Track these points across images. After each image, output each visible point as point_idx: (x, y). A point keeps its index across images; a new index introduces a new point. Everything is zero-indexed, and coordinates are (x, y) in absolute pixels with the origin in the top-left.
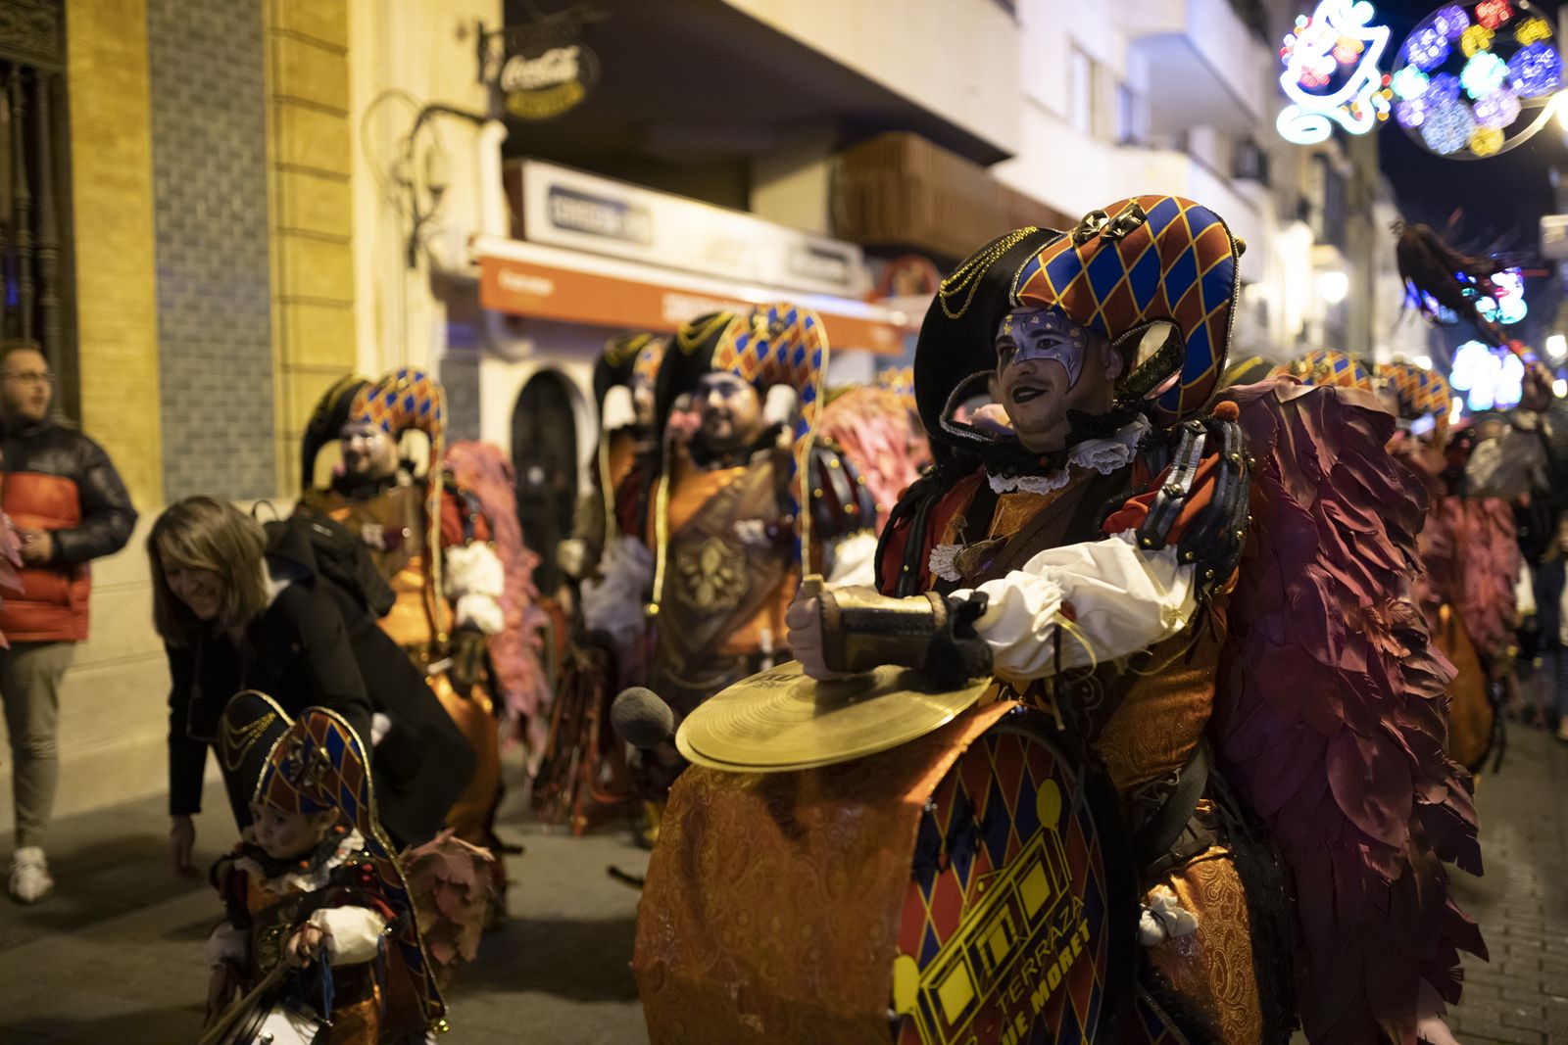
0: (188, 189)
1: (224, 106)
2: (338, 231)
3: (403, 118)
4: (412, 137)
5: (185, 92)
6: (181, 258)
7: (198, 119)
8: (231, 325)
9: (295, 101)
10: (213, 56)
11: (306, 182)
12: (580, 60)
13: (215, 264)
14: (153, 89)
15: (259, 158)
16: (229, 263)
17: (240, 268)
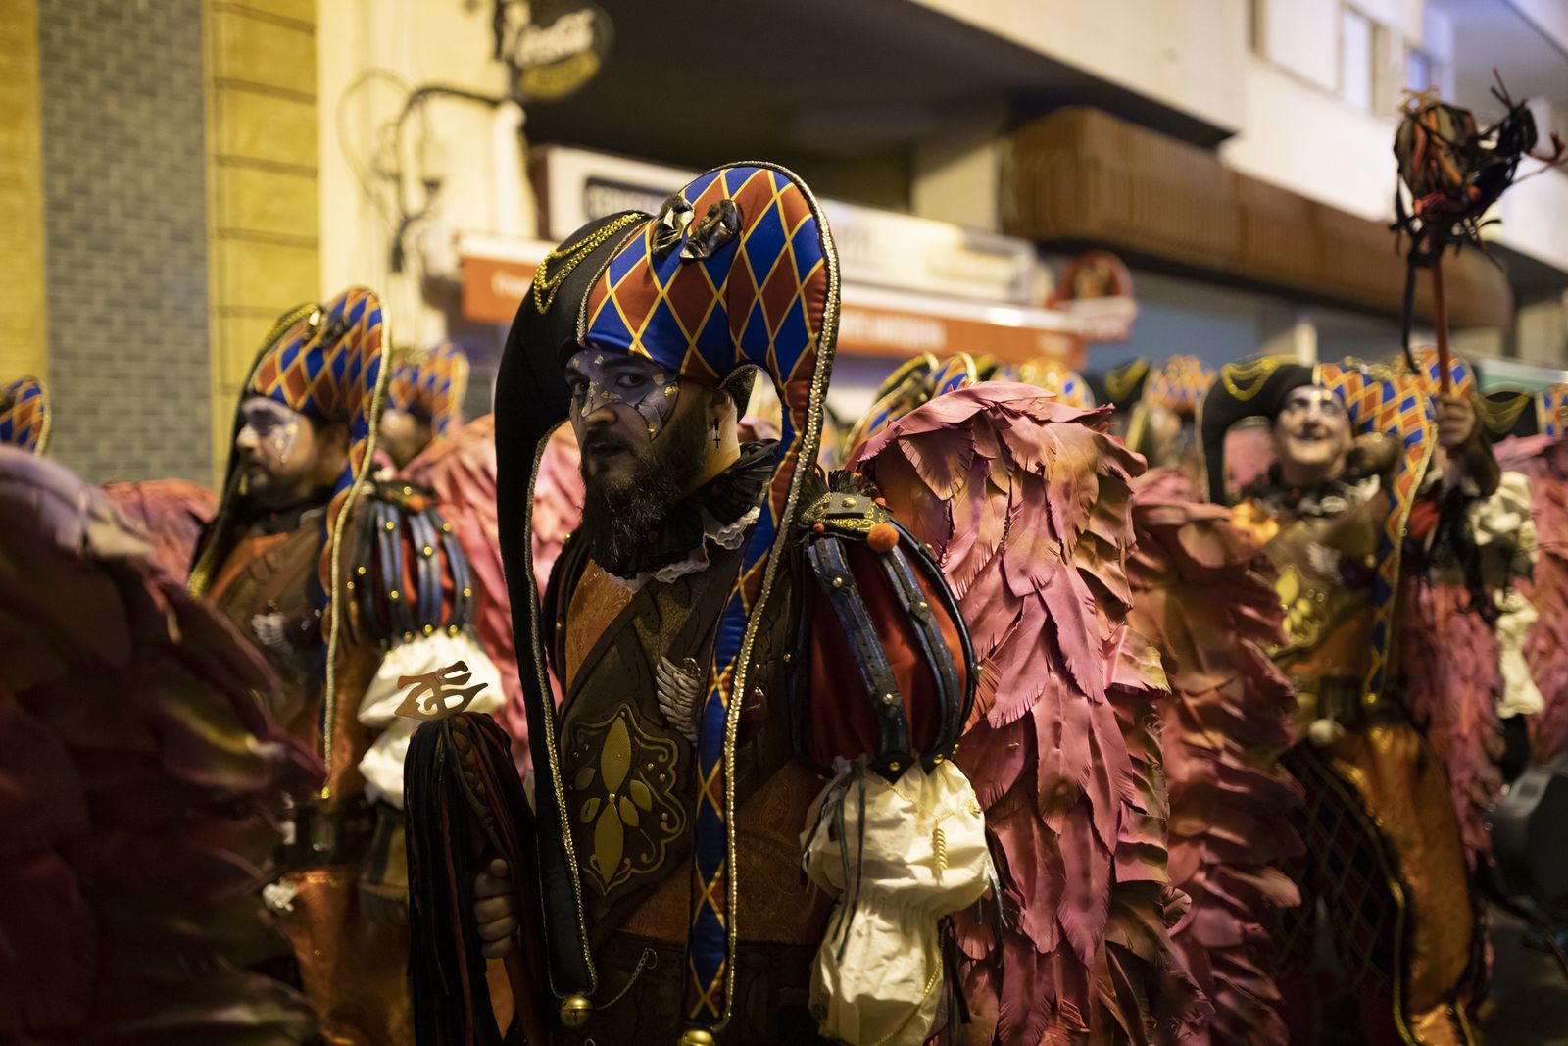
0: (97, 186)
1: (149, 92)
2: (298, 232)
3: (390, 102)
4: (399, 124)
5: (94, 79)
6: (87, 265)
7: (112, 107)
8: (155, 341)
9: (237, 84)
10: (133, 36)
11: (255, 177)
12: (594, 25)
13: (133, 270)
14: (45, 74)
15: (196, 150)
16: (153, 270)
17: (168, 275)
